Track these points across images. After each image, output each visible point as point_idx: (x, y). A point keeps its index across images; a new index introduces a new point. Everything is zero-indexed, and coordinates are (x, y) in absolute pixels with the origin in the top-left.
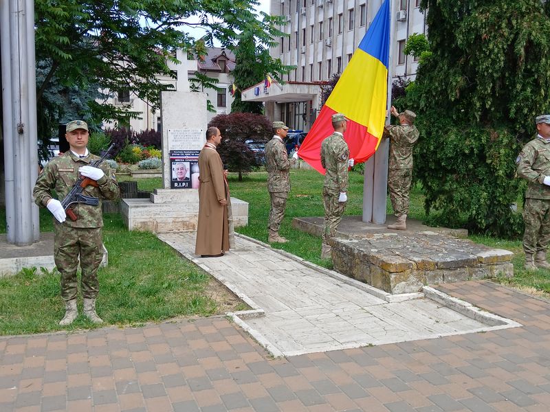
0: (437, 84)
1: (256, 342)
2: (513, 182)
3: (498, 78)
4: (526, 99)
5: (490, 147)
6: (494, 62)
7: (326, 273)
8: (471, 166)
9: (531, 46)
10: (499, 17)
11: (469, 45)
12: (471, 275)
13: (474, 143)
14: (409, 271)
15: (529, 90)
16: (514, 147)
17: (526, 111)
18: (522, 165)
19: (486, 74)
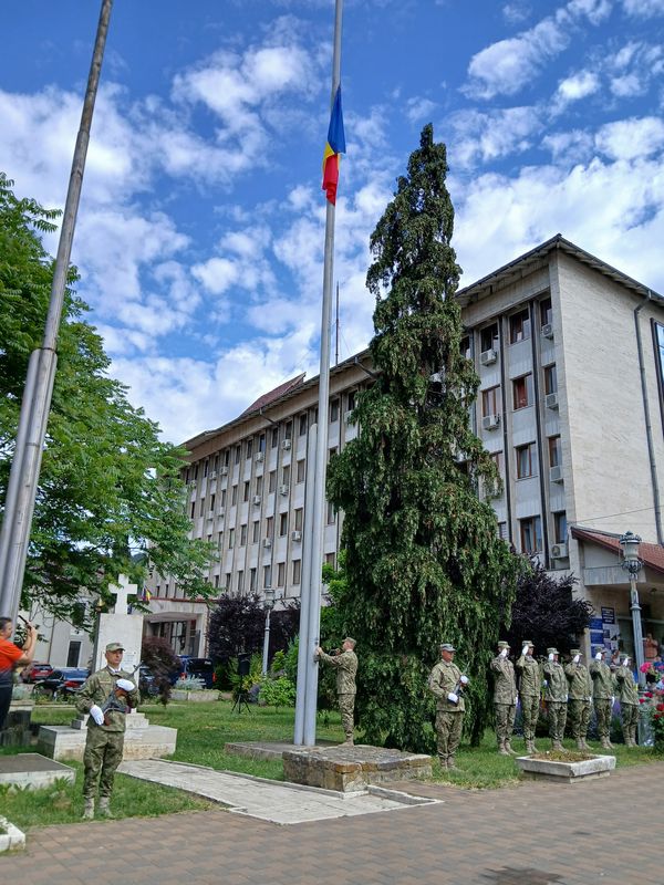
3: (407, 611)
4: (428, 629)
5: (403, 671)
6: (403, 598)
7: (281, 785)
8: (388, 688)
9: (430, 587)
10: (405, 562)
11: (382, 582)
12: (402, 775)
13: (391, 668)
14: (356, 772)
15: (430, 622)
16: (422, 670)
17: (429, 639)
18: (432, 683)
19: (397, 607)
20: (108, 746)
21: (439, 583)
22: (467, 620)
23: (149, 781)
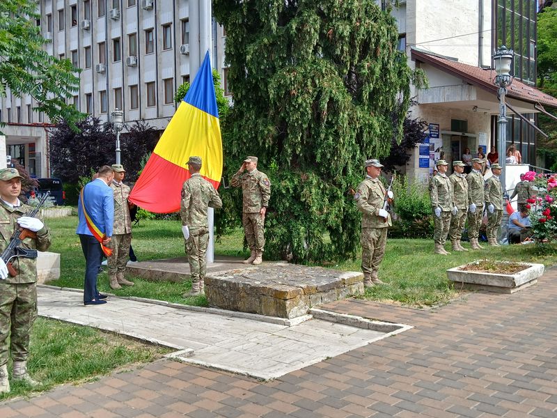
0: (247, 132)
1: (232, 372)
2: (323, 217)
3: (306, 129)
4: (328, 146)
5: (302, 188)
6: (303, 114)
8: (287, 204)
9: (332, 101)
10: (304, 76)
11: (279, 98)
12: (338, 295)
13: (290, 185)
14: (299, 296)
15: (331, 139)
16: (322, 186)
17: (329, 156)
18: (362, 200)
19: (296, 125)
20: (17, 301)
21: (340, 98)
22: (365, 135)
23: (51, 319)
